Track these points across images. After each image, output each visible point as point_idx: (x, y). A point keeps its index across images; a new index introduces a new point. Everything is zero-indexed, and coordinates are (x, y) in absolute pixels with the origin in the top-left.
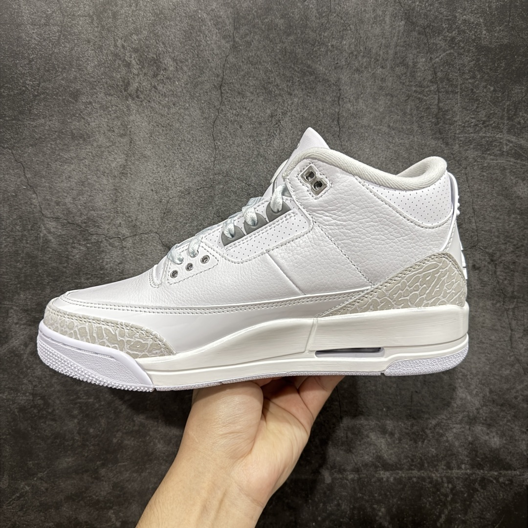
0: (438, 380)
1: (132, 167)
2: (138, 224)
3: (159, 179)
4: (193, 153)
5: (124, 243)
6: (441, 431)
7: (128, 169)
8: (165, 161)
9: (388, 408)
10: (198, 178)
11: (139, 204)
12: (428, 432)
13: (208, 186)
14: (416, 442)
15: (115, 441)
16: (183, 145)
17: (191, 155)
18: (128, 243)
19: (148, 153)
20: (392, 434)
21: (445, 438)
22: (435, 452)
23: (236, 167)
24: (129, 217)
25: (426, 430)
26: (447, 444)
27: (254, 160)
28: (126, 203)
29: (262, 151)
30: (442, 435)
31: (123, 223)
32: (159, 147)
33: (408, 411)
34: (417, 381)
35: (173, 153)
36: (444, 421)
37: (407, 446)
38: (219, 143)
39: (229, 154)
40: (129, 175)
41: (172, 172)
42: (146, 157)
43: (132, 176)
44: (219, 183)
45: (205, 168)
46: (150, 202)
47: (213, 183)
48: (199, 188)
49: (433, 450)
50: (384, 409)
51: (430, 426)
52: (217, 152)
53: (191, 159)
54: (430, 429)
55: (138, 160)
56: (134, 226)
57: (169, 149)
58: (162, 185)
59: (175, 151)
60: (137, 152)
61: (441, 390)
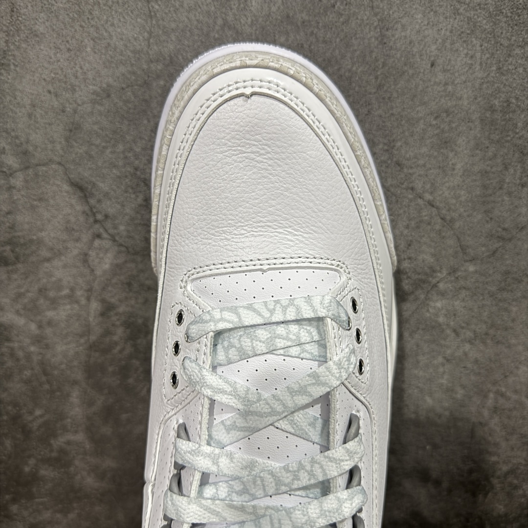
0: (517, 406)
1: (16, 53)
2: (31, 148)
3: (60, 72)
4: (113, 25)
5: (12, 181)
6: (515, 482)
7: (11, 58)
8: (67, 42)
9: (435, 446)
10: (122, 69)
11: (30, 116)
12: (495, 481)
13: (139, 82)
14: (474, 495)
15: (27, 469)
16: (96, 13)
17: (111, 29)
18: (18, 181)
19: (41, 29)
20: (437, 483)
21: (521, 492)
22: (503, 510)
23: (187, 49)
24: (17, 137)
25: (492, 479)
26: (523, 500)
27: (217, 36)
28: (10, 114)
29: (230, 18)
30: (516, 487)
31: (7, 147)
32: (57, 17)
33: (466, 451)
34: (483, 407)
35: (81, 26)
36: (522, 467)
37: (459, 500)
38: (157, 7)
39: (173, 25)
40: (12, 67)
41: (80, 59)
42: (37, 36)
43: (18, 69)
44: (158, 77)
45: (134, 52)
46: (46, 113)
47: (148, 77)
48: (124, 86)
49: (501, 507)
50: (428, 447)
51: (498, 473)
52: (154, 22)
53: (111, 36)
54: (499, 477)
55: (26, 41)
56: (25, 153)
57: (73, 19)
58: (66, 83)
59: (83, 24)
60: (23, 28)
61: (521, 422)
